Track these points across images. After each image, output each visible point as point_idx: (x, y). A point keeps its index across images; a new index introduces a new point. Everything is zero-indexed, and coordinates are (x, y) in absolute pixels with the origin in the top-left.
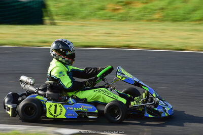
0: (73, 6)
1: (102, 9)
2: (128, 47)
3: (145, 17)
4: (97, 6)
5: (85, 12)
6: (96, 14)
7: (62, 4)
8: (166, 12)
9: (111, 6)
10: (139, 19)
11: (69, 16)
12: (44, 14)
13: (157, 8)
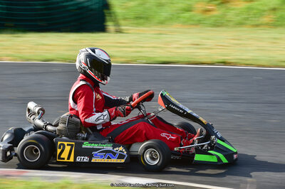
0: (147, 5)
1: (188, 10)
2: (224, 63)
3: (250, 21)
4: (181, 5)
5: (164, 14)
6: (179, 17)
7: (132, 4)
8: (279, 14)
9: (200, 6)
10: (240, 24)
11: (142, 21)
12: (107, 18)
13: (266, 8)
